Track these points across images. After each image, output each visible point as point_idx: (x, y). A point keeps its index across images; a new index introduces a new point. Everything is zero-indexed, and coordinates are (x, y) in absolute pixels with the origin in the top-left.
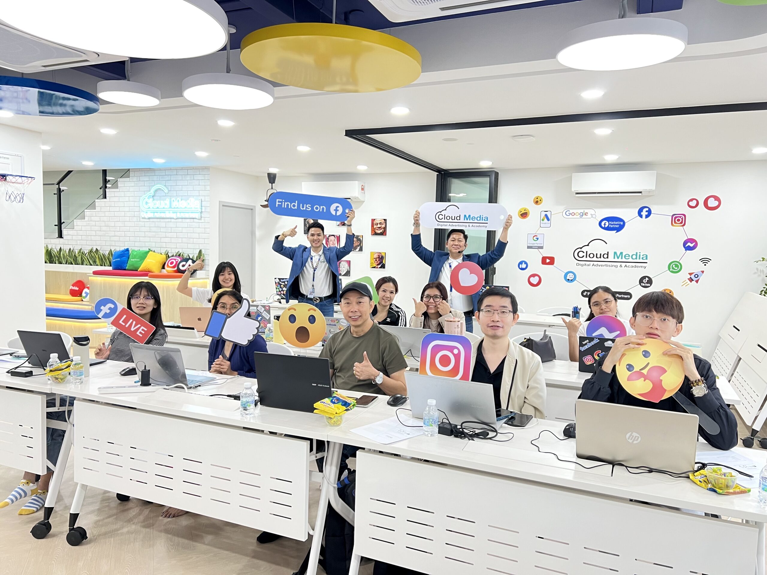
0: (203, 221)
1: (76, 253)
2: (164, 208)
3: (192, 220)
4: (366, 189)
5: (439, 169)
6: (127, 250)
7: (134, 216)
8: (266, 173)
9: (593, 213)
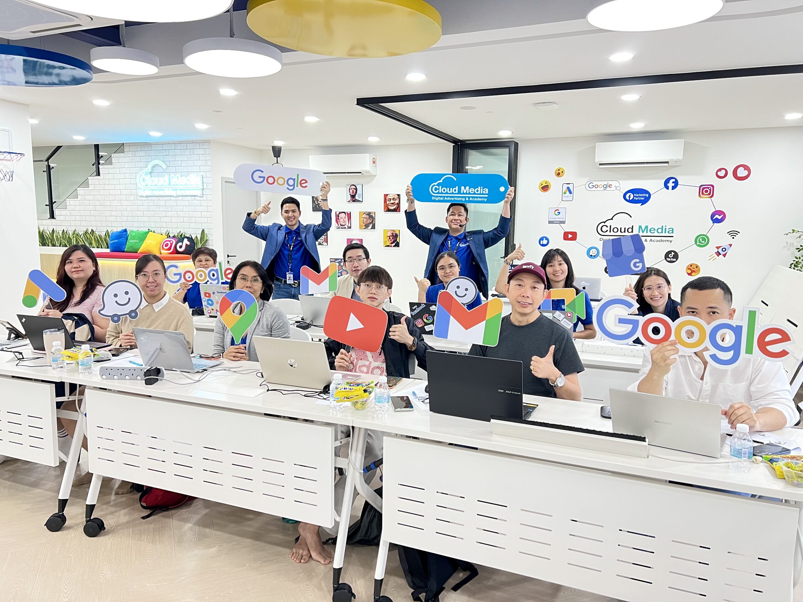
0: (205, 198)
1: (70, 235)
2: (162, 185)
3: (193, 197)
4: (377, 162)
5: (456, 140)
6: (125, 231)
7: (131, 195)
8: (270, 146)
9: (617, 184)
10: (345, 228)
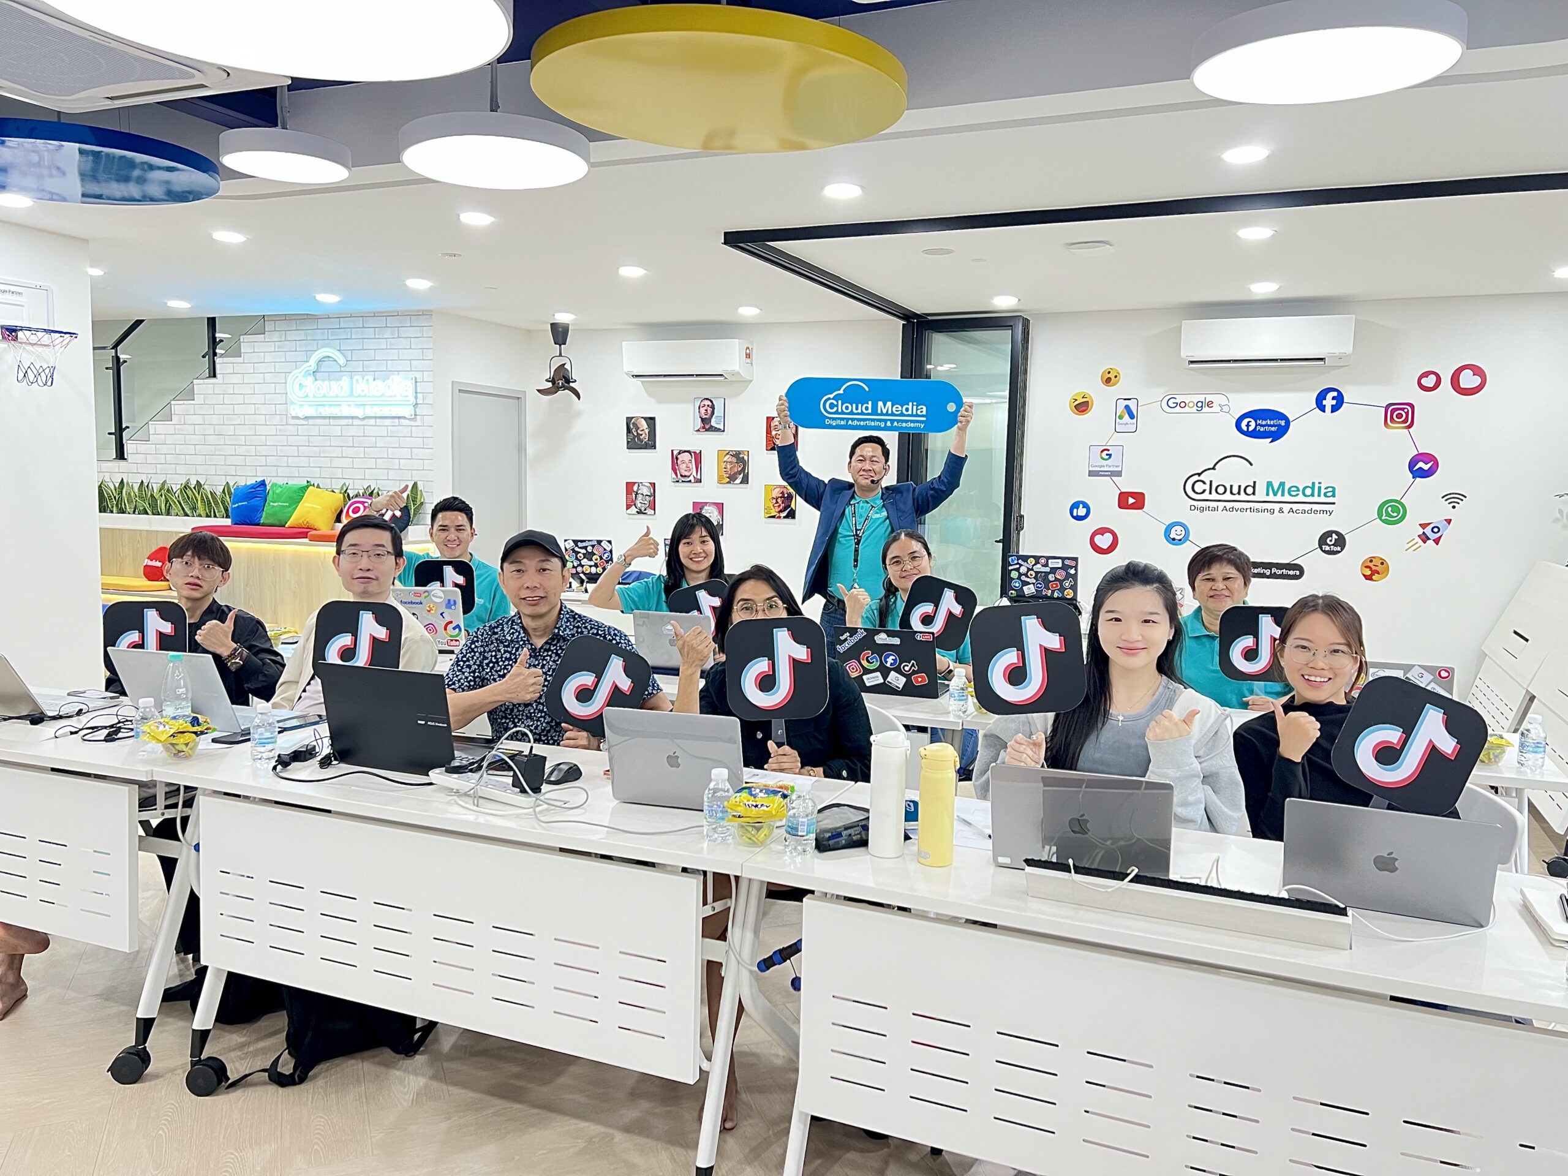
0: (419, 423)
1: (155, 491)
2: (337, 396)
3: (397, 420)
4: (754, 355)
5: (907, 314)
6: (263, 484)
7: (276, 414)
8: (548, 323)
9: (1224, 401)
10: (690, 481)
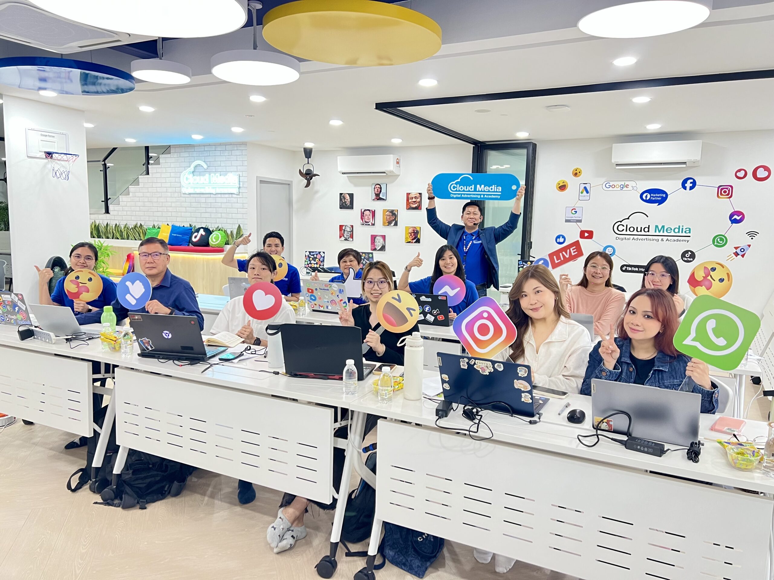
0: (241, 196)
1: (122, 228)
2: (203, 183)
3: (231, 195)
4: (401, 163)
5: (475, 141)
7: (176, 192)
8: (302, 147)
9: (634, 185)
10: (369, 225)
